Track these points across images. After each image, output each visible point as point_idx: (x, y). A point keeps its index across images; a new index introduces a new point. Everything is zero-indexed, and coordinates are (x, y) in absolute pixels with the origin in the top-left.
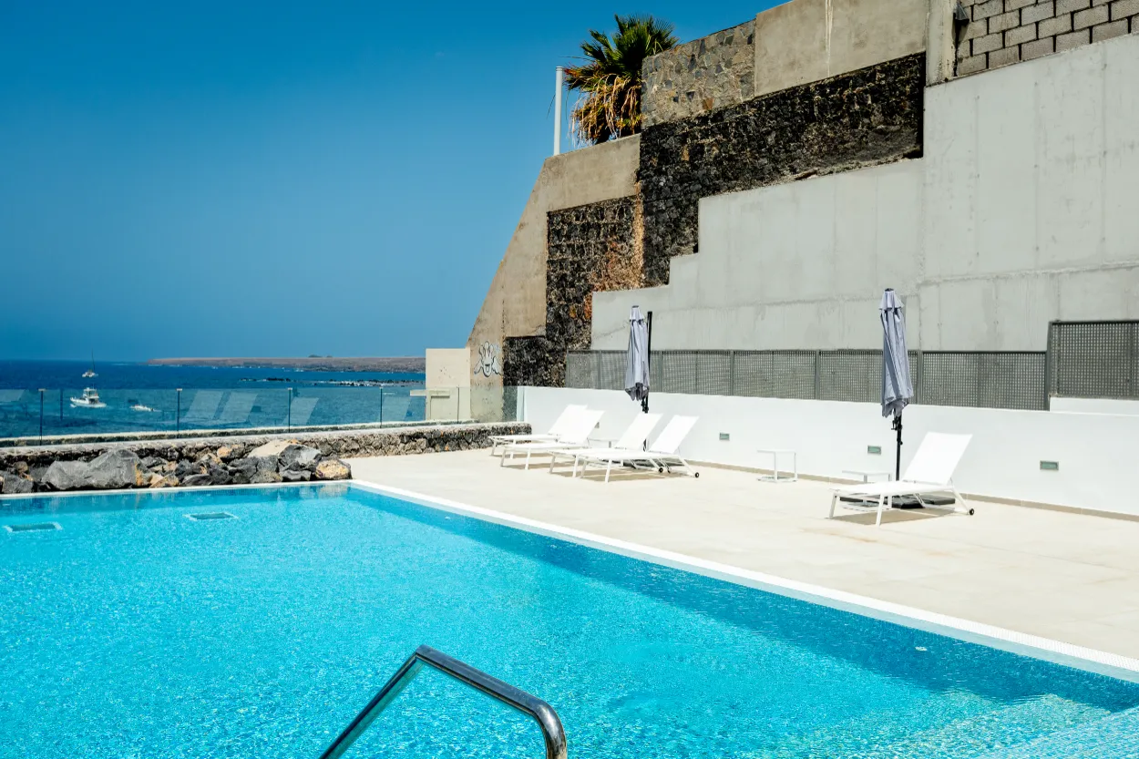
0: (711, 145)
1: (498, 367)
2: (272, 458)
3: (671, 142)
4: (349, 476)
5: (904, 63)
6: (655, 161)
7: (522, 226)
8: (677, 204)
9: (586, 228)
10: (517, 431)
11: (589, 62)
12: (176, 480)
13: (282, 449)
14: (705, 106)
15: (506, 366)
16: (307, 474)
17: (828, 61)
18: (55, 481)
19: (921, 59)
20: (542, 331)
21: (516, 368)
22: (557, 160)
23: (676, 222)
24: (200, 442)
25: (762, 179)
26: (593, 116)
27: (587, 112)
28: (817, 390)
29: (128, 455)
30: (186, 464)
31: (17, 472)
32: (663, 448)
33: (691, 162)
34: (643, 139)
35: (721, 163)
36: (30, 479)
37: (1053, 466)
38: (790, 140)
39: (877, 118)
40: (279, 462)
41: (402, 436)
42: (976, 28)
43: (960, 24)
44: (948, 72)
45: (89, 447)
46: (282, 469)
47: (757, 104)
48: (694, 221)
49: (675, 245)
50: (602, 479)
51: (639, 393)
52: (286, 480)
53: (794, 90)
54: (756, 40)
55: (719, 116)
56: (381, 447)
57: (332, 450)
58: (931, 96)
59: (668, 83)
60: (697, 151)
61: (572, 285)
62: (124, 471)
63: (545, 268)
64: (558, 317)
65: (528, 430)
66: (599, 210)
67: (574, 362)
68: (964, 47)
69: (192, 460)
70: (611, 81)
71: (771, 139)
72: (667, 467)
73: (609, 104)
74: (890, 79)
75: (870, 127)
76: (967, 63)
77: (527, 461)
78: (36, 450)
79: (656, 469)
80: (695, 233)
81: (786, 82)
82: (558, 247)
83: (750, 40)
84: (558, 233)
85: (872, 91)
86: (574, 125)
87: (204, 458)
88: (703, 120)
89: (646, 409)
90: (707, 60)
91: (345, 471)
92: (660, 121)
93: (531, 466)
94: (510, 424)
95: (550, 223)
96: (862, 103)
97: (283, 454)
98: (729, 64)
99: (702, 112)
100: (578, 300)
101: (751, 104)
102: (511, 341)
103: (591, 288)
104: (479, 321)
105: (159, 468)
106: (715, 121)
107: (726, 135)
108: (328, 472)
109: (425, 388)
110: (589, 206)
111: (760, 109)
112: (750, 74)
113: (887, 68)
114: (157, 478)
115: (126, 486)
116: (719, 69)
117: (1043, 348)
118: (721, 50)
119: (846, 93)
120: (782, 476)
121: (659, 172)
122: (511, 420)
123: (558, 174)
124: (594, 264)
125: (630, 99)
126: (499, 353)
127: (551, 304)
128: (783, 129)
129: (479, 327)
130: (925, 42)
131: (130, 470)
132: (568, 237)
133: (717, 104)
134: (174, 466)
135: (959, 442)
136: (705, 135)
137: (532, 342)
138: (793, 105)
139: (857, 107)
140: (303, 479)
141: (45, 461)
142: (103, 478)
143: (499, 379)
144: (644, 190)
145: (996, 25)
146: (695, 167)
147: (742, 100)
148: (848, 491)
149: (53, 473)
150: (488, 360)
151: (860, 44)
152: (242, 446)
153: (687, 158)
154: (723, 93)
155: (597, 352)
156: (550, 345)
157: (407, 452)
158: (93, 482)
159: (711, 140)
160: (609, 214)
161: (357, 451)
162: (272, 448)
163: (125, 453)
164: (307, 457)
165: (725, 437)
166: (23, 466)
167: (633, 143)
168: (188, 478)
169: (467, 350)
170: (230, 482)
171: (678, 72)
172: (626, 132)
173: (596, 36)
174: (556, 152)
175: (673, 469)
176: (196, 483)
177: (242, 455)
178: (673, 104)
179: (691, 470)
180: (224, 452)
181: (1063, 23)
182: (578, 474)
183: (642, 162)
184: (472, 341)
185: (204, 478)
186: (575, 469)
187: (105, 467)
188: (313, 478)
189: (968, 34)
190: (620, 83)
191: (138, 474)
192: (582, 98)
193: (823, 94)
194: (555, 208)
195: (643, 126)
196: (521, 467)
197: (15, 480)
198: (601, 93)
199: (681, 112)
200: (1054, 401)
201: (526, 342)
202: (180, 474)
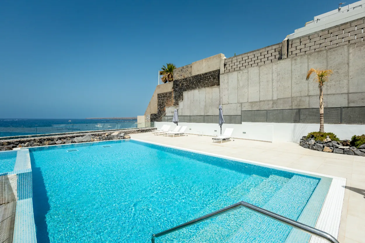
0: (185, 83)
1: (149, 119)
2: (116, 135)
3: (178, 83)
4: (130, 138)
5: (216, 71)
6: (176, 86)
7: (153, 96)
8: (179, 93)
9: (164, 96)
10: (155, 129)
11: (163, 70)
12: (99, 140)
13: (118, 133)
14: (184, 77)
15: (151, 118)
16: (123, 138)
17: (204, 70)
18: (76, 141)
19: (219, 70)
20: (157, 113)
21: (153, 119)
22: (159, 86)
23: (179, 95)
24: (102, 133)
25: (193, 89)
26: (164, 79)
27: (163, 78)
28: (204, 121)
29: (90, 135)
30: (101, 137)
31: (68, 139)
32: (182, 131)
33: (182, 86)
34: (173, 82)
35: (186, 86)
36: (71, 141)
37: (245, 133)
38: (198, 83)
39: (212, 79)
40: (117, 136)
41: (137, 131)
42: (227, 66)
43: (225, 65)
44: (223, 72)
45: (82, 134)
46: (118, 137)
47: (192, 77)
48: (182, 95)
49: (179, 99)
50: (172, 137)
51: (176, 123)
52: (119, 139)
53: (198, 75)
54: (192, 67)
55: (186, 79)
56: (134, 132)
57: (126, 133)
58: (221, 76)
59: (177, 73)
60: (183, 84)
61: (162, 105)
62: (89, 138)
63: (157, 103)
64: (159, 110)
65: (156, 129)
66: (166, 94)
67: (163, 118)
68: (226, 69)
69: (101, 136)
70: (167, 73)
71: (195, 83)
72: (182, 134)
73: (167, 77)
74: (214, 73)
75: (211, 81)
76: (226, 71)
77: (159, 134)
78: (71, 135)
79: (180, 135)
80: (182, 97)
81: (197, 74)
82: (159, 99)
83: (191, 67)
84: (159, 97)
85: (211, 75)
86: (161, 80)
87: (103, 135)
88: (184, 79)
89: (177, 125)
90: (184, 70)
91: (129, 137)
92: (176, 80)
93: (160, 135)
94: (153, 128)
95: (158, 96)
96: (209, 77)
97: (118, 134)
98: (188, 71)
99: (183, 78)
100: (163, 108)
101: (191, 77)
102: (152, 115)
103: (165, 106)
104: (146, 111)
105: (96, 138)
106: (185, 79)
107: (187, 82)
108: (127, 137)
109: (137, 122)
110: (165, 93)
111: (193, 78)
112: (191, 72)
113: (213, 72)
114: (95, 139)
115: (90, 141)
116: (186, 71)
117: (240, 114)
118: (186, 68)
119: (207, 75)
120: (201, 135)
121: (176, 88)
122: (153, 127)
123: (159, 88)
124: (166, 102)
125: (170, 76)
126: (150, 116)
127: (158, 109)
128: (196, 81)
129: (146, 112)
130: (220, 68)
131: (90, 138)
132: (161, 98)
133: (186, 77)
134: (98, 137)
135: (232, 130)
136: (184, 82)
137: (155, 115)
138: (198, 77)
139: (209, 78)
140: (122, 139)
141: (74, 137)
142: (85, 140)
143: (150, 121)
144: (174, 91)
145: (231, 65)
146: (182, 87)
147: (190, 76)
148: (214, 137)
149: (75, 139)
150: (148, 118)
151: (209, 68)
152: (110, 133)
153: (181, 85)
154: (187, 75)
155: (167, 116)
156: (158, 115)
157: (138, 133)
158: (83, 141)
159: (185, 82)
160: (168, 94)
161: (129, 133)
162: (116, 133)
163: (89, 135)
164: (122, 135)
165: (190, 129)
166: (69, 138)
167: (172, 83)
168: (101, 139)
169: (144, 116)
170: (109, 140)
171: (179, 72)
172: (170, 81)
173: (164, 66)
174: (159, 84)
175: (183, 135)
176: (103, 140)
177: (110, 135)
178: (178, 77)
179: (186, 135)
180: (107, 134)
181: (241, 65)
182: (168, 136)
183: (173, 86)
184: (145, 115)
185: (104, 139)
186: (168, 135)
187: (86, 138)
188: (124, 138)
189: (226, 66)
190: (168, 73)
191: (92, 139)
192: (162, 76)
193: (203, 75)
194: (159, 93)
195: (174, 80)
196: (158, 135)
197: (68, 141)
198: (166, 75)
199: (180, 78)
200: (243, 123)
201: (154, 115)
202: (100, 138)
